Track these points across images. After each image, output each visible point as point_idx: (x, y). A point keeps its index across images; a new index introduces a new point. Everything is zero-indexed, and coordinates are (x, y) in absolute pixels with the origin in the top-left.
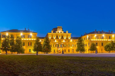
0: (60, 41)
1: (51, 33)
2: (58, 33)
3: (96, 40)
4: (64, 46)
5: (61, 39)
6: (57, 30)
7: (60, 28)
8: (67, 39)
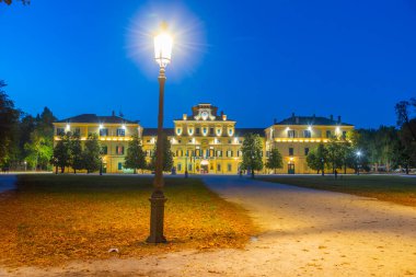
0: (205, 142)
1: (182, 119)
2: (201, 119)
3: (290, 140)
4: (215, 154)
5: (209, 136)
6: (197, 113)
7: (205, 107)
8: (225, 135)
